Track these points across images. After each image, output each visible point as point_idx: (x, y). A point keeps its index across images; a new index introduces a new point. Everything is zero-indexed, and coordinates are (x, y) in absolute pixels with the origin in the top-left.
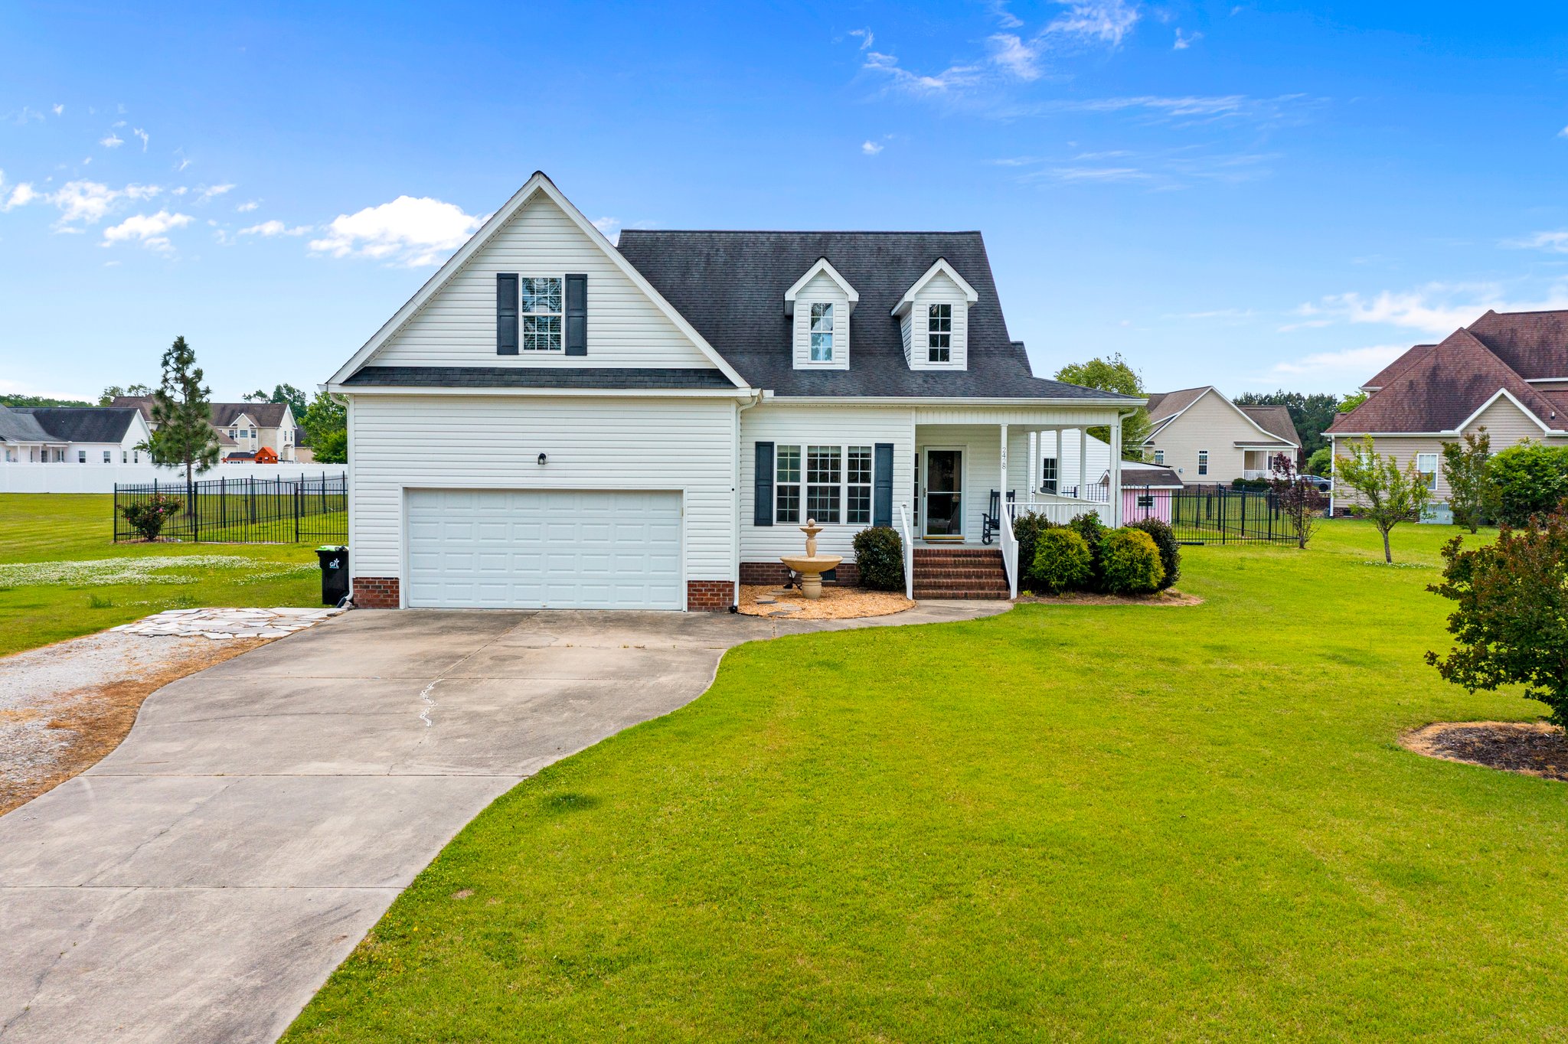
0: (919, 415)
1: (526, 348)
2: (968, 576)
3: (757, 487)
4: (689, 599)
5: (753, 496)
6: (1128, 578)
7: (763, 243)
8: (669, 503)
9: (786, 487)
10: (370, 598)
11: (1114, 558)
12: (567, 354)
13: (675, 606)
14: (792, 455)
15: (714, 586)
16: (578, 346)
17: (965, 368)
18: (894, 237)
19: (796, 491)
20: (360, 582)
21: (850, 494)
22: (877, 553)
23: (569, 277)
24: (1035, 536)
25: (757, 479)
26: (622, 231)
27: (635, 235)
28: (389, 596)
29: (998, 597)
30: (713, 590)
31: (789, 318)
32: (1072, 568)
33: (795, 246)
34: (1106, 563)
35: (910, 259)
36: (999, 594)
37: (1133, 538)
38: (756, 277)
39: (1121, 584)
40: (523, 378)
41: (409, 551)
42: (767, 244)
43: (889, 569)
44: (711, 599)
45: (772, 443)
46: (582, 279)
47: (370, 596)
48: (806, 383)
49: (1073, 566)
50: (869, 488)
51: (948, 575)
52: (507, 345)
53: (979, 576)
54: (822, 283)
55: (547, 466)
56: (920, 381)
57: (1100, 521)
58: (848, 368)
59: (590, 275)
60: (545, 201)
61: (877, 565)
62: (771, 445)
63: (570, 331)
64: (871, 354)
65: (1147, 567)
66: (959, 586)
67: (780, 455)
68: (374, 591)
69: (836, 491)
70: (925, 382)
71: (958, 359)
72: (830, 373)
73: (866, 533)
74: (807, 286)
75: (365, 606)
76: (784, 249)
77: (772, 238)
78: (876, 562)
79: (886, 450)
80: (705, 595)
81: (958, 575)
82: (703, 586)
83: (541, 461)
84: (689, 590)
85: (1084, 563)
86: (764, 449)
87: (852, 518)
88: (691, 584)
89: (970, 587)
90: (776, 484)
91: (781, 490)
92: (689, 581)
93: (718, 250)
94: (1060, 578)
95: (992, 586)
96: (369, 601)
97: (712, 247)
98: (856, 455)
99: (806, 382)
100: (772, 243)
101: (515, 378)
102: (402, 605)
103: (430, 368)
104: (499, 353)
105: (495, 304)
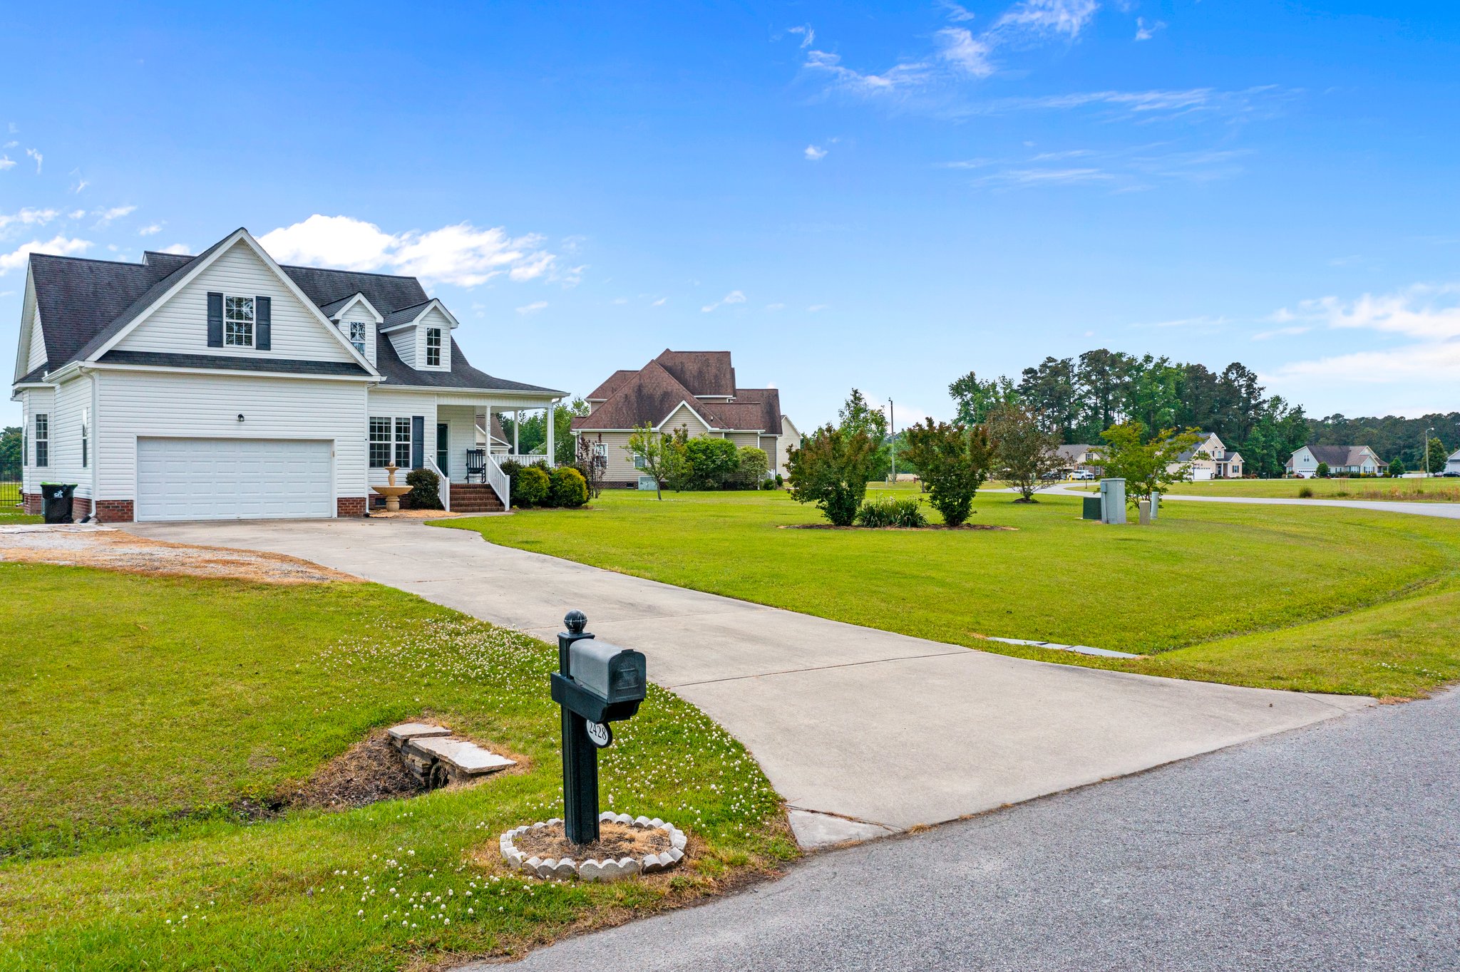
0: (439, 398)
1: (228, 343)
4: (338, 509)
6: (571, 497)
8: (323, 448)
10: (112, 514)
11: (563, 485)
12: (257, 349)
13: (332, 513)
14: (387, 423)
15: (354, 501)
16: (265, 344)
17: (449, 371)
20: (102, 504)
21: (397, 449)
22: (426, 485)
23: (258, 298)
24: (517, 474)
28: (126, 513)
30: (353, 503)
34: (559, 487)
36: (498, 509)
39: (567, 500)
40: (229, 363)
41: (139, 481)
44: (352, 509)
46: (268, 300)
50: (409, 445)
52: (215, 341)
54: (357, 309)
55: (244, 423)
56: (425, 377)
57: (548, 466)
59: (273, 298)
61: (427, 492)
63: (259, 333)
65: (581, 491)
66: (472, 505)
68: (114, 510)
69: (388, 447)
70: (432, 378)
71: (445, 365)
73: (410, 475)
74: (348, 311)
75: (105, 521)
78: (426, 490)
79: (419, 420)
80: (348, 506)
82: (347, 501)
83: (240, 419)
84: (338, 504)
85: (547, 488)
87: (399, 464)
88: (340, 500)
89: (479, 505)
92: (338, 498)
94: (536, 498)
95: (491, 504)
96: (109, 517)
98: (401, 423)
101: (223, 363)
102: (135, 520)
104: (209, 345)
105: (206, 312)
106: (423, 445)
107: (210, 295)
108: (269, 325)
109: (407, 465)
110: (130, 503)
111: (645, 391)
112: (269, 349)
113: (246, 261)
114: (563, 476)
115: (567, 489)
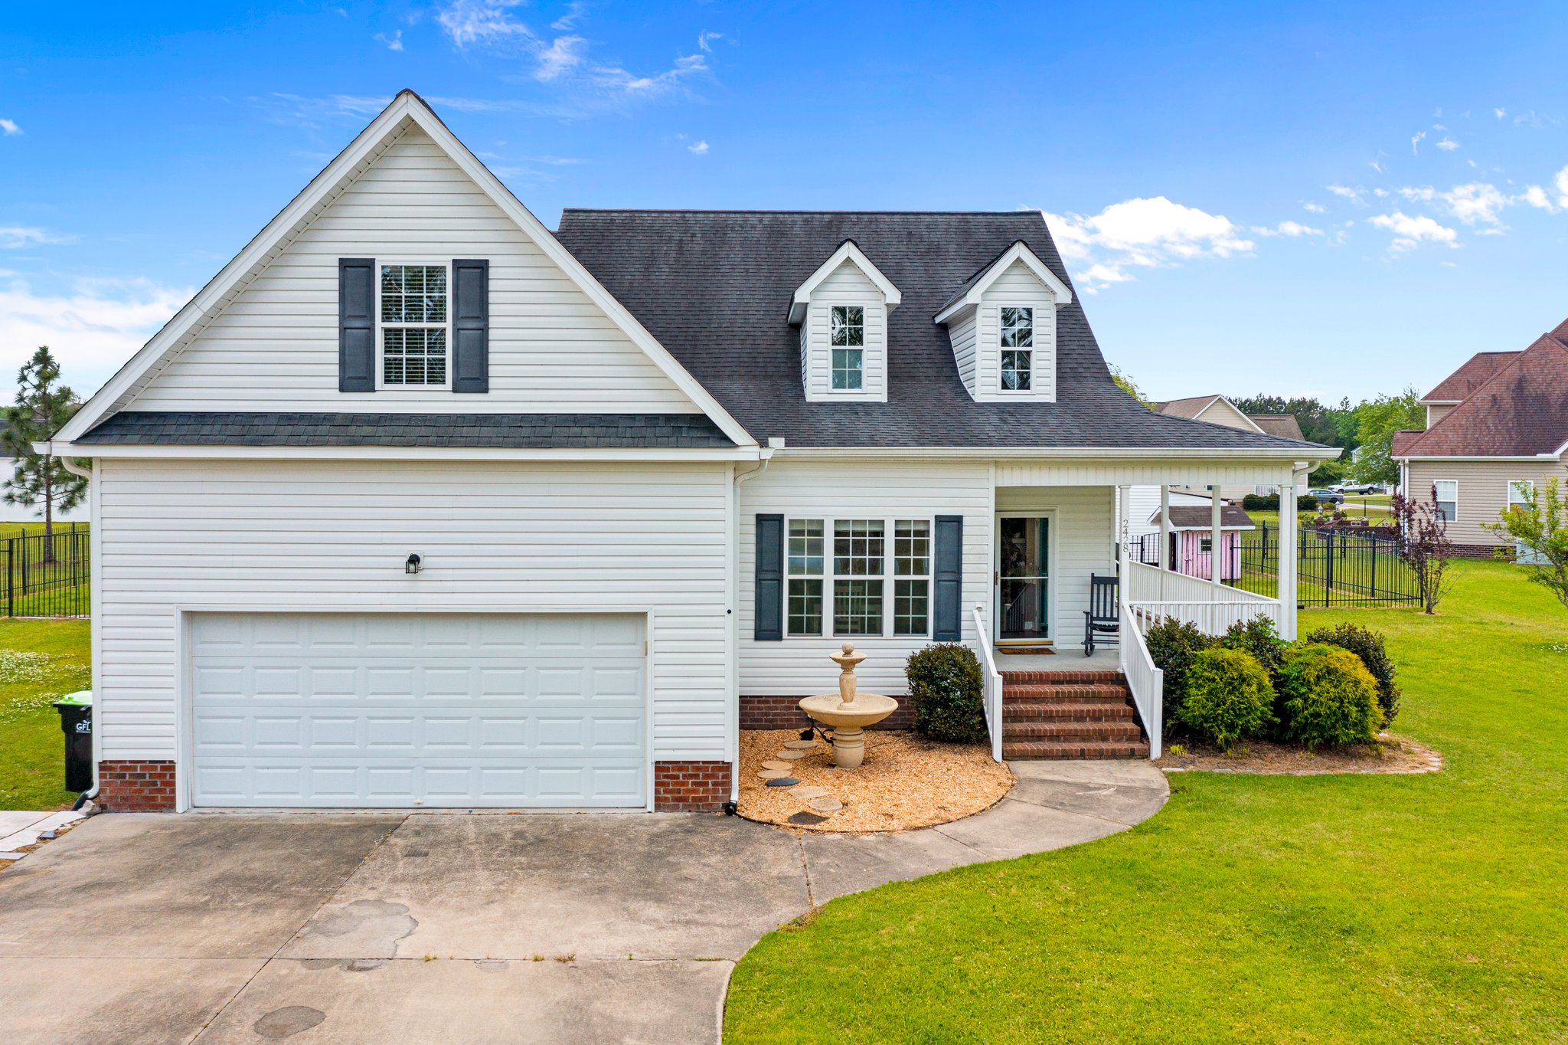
0: (1000, 472)
1: (387, 381)
2: (1080, 717)
3: (758, 582)
4: (657, 791)
5: (753, 597)
6: (1334, 726)
7: (754, 227)
8: (624, 633)
9: (802, 581)
10: (126, 794)
11: (1312, 696)
12: (455, 390)
13: (636, 800)
14: (811, 533)
15: (698, 769)
16: (475, 379)
17: (1052, 399)
18: (928, 219)
19: (817, 587)
20: (110, 768)
21: (897, 592)
22: (945, 689)
23: (458, 265)
24: (1186, 662)
25: (759, 570)
26: (565, 211)
27: (582, 216)
28: (159, 791)
29: (1132, 755)
30: (697, 776)
31: (796, 328)
32: (1249, 713)
33: (797, 229)
34: (1298, 702)
35: (952, 247)
36: (1133, 750)
37: (1338, 665)
38: (747, 271)
39: (1322, 736)
40: (381, 431)
41: (193, 714)
42: (760, 227)
43: (964, 713)
44: (693, 791)
45: (782, 516)
46: (481, 267)
47: (127, 792)
48: (828, 424)
49: (1250, 709)
50: (926, 582)
51: (1049, 717)
52: (355, 378)
53: (1096, 717)
54: (847, 277)
55: (421, 575)
56: (994, 420)
57: (1277, 633)
58: (885, 400)
59: (493, 261)
60: (421, 140)
61: (946, 707)
62: (779, 518)
63: (461, 352)
64: (912, 378)
65: (1362, 711)
66: (1069, 736)
67: (793, 533)
68: (135, 783)
69: (877, 586)
70: (1004, 421)
71: (1044, 388)
72: (860, 408)
73: (926, 655)
74: (825, 282)
75: (118, 808)
76: (783, 234)
77: (766, 219)
78: (945, 703)
79: (951, 525)
80: (683, 784)
81: (1065, 717)
82: (680, 769)
83: (412, 567)
84: (657, 777)
85: (1265, 705)
86: (768, 525)
87: (901, 628)
88: (660, 767)
89: (1085, 737)
90: (787, 577)
91: (795, 586)
92: (657, 763)
93: (693, 235)
94: (1231, 727)
95: (1120, 735)
96: (125, 799)
97: (686, 232)
98: (907, 533)
99: (828, 422)
100: (765, 227)
101: (367, 430)
102: (180, 806)
103: (228, 415)
104: (343, 388)
105: (335, 308)
106: (959, 582)
107: (345, 264)
108: (484, 330)
109: (920, 628)
110: (169, 767)
111: (1531, 389)
112: (486, 390)
113: (431, 175)
114: (1311, 674)
115: (1323, 711)
